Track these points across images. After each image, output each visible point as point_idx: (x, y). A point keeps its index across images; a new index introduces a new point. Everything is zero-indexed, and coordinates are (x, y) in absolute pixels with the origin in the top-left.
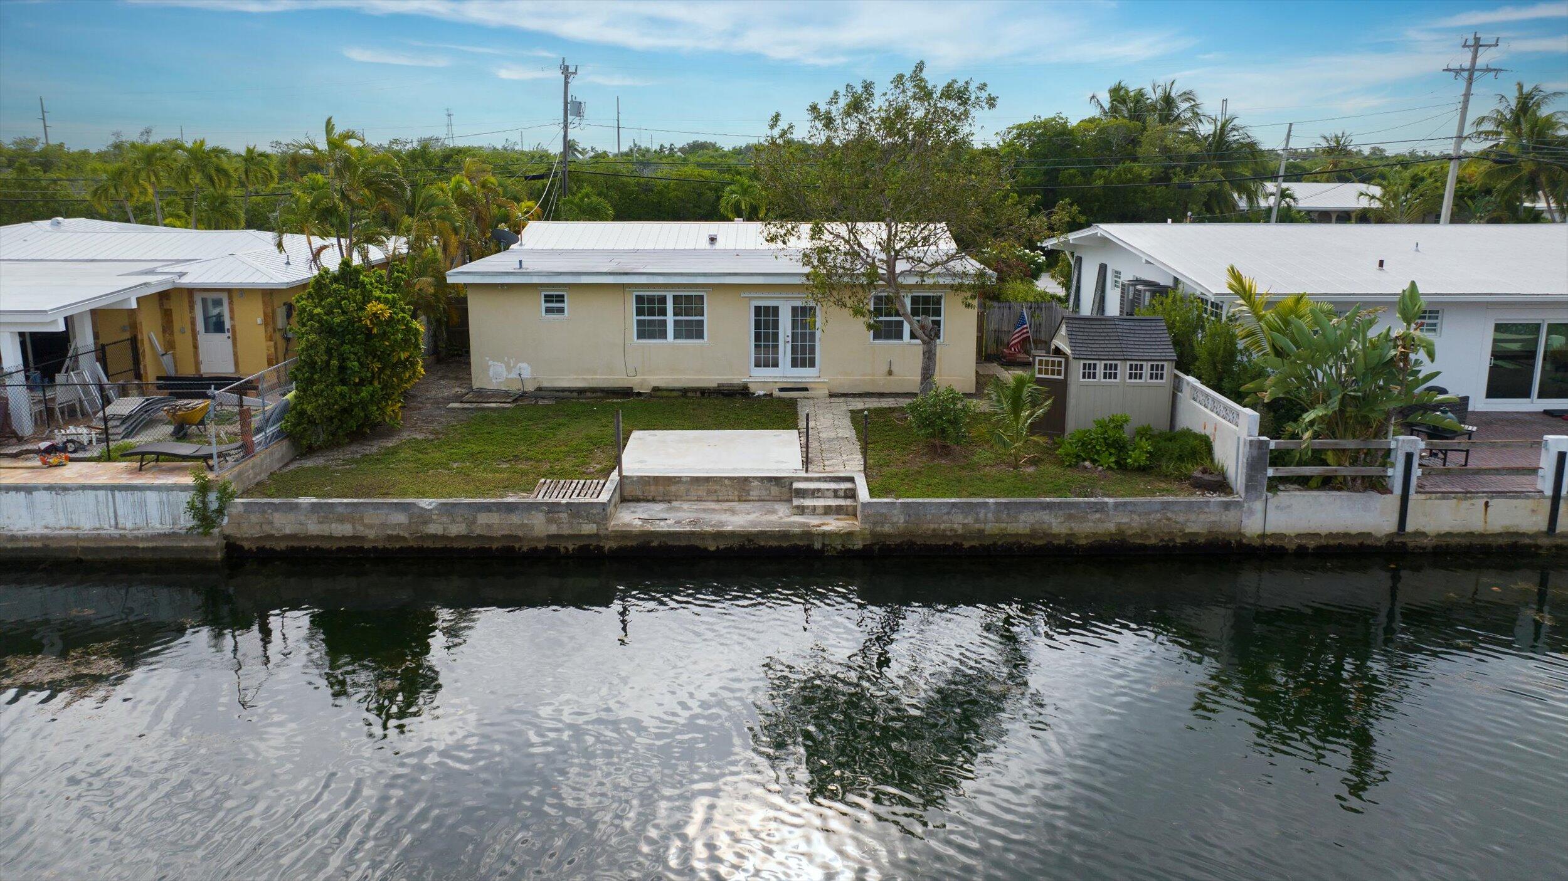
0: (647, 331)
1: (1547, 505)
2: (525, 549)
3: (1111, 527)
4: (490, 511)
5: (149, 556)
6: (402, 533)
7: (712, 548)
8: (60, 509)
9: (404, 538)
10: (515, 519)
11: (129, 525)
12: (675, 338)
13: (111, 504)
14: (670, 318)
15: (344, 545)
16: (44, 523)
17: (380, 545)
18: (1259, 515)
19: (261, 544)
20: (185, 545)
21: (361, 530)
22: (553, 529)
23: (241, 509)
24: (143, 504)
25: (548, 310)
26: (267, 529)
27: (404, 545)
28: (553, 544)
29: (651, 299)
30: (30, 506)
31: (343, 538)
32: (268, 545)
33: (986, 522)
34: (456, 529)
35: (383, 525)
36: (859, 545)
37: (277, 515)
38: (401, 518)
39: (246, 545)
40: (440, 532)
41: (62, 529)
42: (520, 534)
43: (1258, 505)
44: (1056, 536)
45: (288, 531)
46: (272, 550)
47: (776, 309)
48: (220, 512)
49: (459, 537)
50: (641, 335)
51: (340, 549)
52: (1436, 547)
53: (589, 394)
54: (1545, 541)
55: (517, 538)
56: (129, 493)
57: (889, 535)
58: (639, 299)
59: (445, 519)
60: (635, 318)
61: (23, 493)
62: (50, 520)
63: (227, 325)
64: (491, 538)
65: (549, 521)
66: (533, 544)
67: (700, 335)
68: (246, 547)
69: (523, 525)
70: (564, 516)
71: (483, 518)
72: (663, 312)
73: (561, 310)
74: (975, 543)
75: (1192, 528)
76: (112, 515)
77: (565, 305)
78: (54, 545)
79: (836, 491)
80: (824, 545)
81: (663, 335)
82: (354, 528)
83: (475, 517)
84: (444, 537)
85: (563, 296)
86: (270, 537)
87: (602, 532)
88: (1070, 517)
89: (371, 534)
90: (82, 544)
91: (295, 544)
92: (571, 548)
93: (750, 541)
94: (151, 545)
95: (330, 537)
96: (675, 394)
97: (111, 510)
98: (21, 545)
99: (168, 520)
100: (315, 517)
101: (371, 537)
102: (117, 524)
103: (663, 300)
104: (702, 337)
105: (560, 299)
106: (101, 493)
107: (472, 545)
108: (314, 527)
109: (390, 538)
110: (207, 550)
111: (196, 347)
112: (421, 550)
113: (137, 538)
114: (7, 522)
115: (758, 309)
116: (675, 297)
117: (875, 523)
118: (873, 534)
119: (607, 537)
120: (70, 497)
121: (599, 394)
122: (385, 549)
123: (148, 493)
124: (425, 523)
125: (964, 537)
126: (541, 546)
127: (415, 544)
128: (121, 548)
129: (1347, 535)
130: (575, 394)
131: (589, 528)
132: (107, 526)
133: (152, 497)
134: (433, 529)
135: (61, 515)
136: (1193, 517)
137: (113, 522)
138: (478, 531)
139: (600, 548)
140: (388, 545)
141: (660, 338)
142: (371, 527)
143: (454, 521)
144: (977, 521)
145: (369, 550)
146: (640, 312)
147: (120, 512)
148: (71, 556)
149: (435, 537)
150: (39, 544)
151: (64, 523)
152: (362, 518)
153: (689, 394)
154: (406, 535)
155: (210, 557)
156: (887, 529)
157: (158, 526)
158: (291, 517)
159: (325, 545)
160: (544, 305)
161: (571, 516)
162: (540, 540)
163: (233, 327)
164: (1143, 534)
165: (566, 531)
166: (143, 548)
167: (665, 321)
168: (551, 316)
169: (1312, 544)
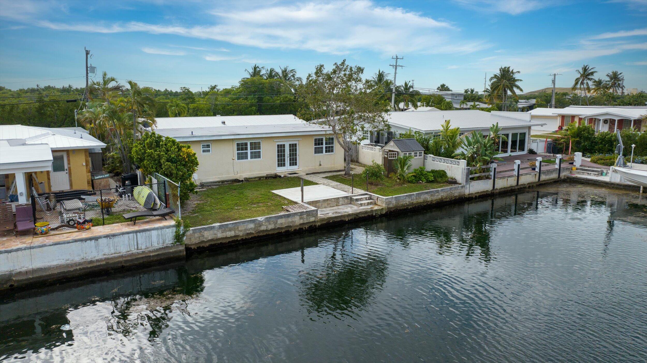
0: (242, 156)
1: (516, 178)
2: (293, 230)
3: (440, 197)
4: (282, 218)
5: (156, 258)
6: (252, 232)
7: (347, 220)
8: (111, 245)
9: (253, 233)
10: (290, 220)
11: (143, 247)
12: (251, 158)
13: (135, 239)
14: (249, 151)
15: (231, 240)
16: (103, 253)
17: (244, 238)
18: (468, 188)
19: (198, 246)
20: (171, 251)
21: (238, 233)
22: (302, 222)
23: (191, 232)
24: (150, 237)
25: (204, 151)
26: (202, 239)
27: (253, 236)
28: (301, 227)
29: (242, 144)
30: (97, 246)
31: (231, 237)
32: (201, 245)
33: (414, 200)
34: (271, 227)
35: (246, 230)
36: (384, 212)
37: (206, 232)
38: (252, 226)
39: (193, 247)
40: (265, 229)
41: (112, 254)
42: (291, 225)
43: (468, 186)
44: (428, 201)
45: (210, 238)
46: (203, 247)
47: (284, 145)
48: (184, 234)
49: (272, 230)
50: (239, 158)
51: (229, 242)
52: (499, 192)
53: (226, 183)
54: (516, 188)
55: (290, 226)
56: (144, 233)
57: (391, 208)
58: (238, 145)
59: (267, 224)
60: (237, 152)
61: (93, 241)
62: (106, 251)
63: (66, 167)
64: (282, 228)
65: (300, 219)
66: (295, 228)
67: (259, 157)
68: (193, 248)
69: (293, 221)
70: (305, 216)
71: (280, 221)
72: (246, 149)
73: (209, 151)
74: (411, 207)
75: (456, 195)
76: (136, 244)
77: (210, 149)
78: (111, 262)
80: (376, 214)
81: (246, 158)
82: (235, 232)
83: (277, 221)
84: (266, 231)
85: (209, 145)
86: (203, 242)
87: (316, 220)
88: (432, 195)
89: (241, 234)
90: (124, 259)
91: (213, 243)
92: (307, 227)
93: (357, 215)
94: (156, 253)
95: (226, 238)
96: (257, 179)
97: (135, 242)
98: (95, 264)
99: (161, 241)
100: (220, 231)
101: (241, 235)
102: (138, 247)
103: (246, 144)
105: (208, 146)
106: (131, 235)
107: (276, 232)
108: (220, 235)
109: (248, 234)
110: (180, 251)
112: (259, 237)
113: (150, 252)
114: (85, 255)
115: (278, 145)
116: (251, 143)
117: (388, 205)
118: (388, 208)
119: (318, 222)
120: (116, 239)
121: (229, 182)
122: (246, 239)
123: (153, 231)
124: (260, 226)
125: (408, 205)
126: (297, 228)
127: (256, 235)
128: (142, 258)
129: (484, 192)
130: (220, 183)
131: (312, 219)
132: (133, 249)
133: (154, 233)
134: (263, 228)
135: (112, 248)
136: (456, 191)
137: (136, 247)
138: (278, 226)
139: (315, 226)
140: (247, 237)
141: (245, 159)
142: (241, 231)
143: (270, 224)
144: (412, 200)
145: (240, 240)
146: (238, 149)
147: (139, 242)
148: (119, 265)
149: (263, 231)
150: (104, 263)
151: (113, 251)
152: (238, 228)
153: (262, 179)
154: (254, 232)
155: (181, 254)
156: (391, 206)
157: (156, 245)
158: (211, 232)
159: (224, 241)
160: (202, 149)
161: (307, 216)
162: (297, 226)
163: (70, 168)
164: (446, 198)
165: (306, 221)
166: (153, 256)
167: (247, 152)
168: (205, 153)
169: (477, 195)
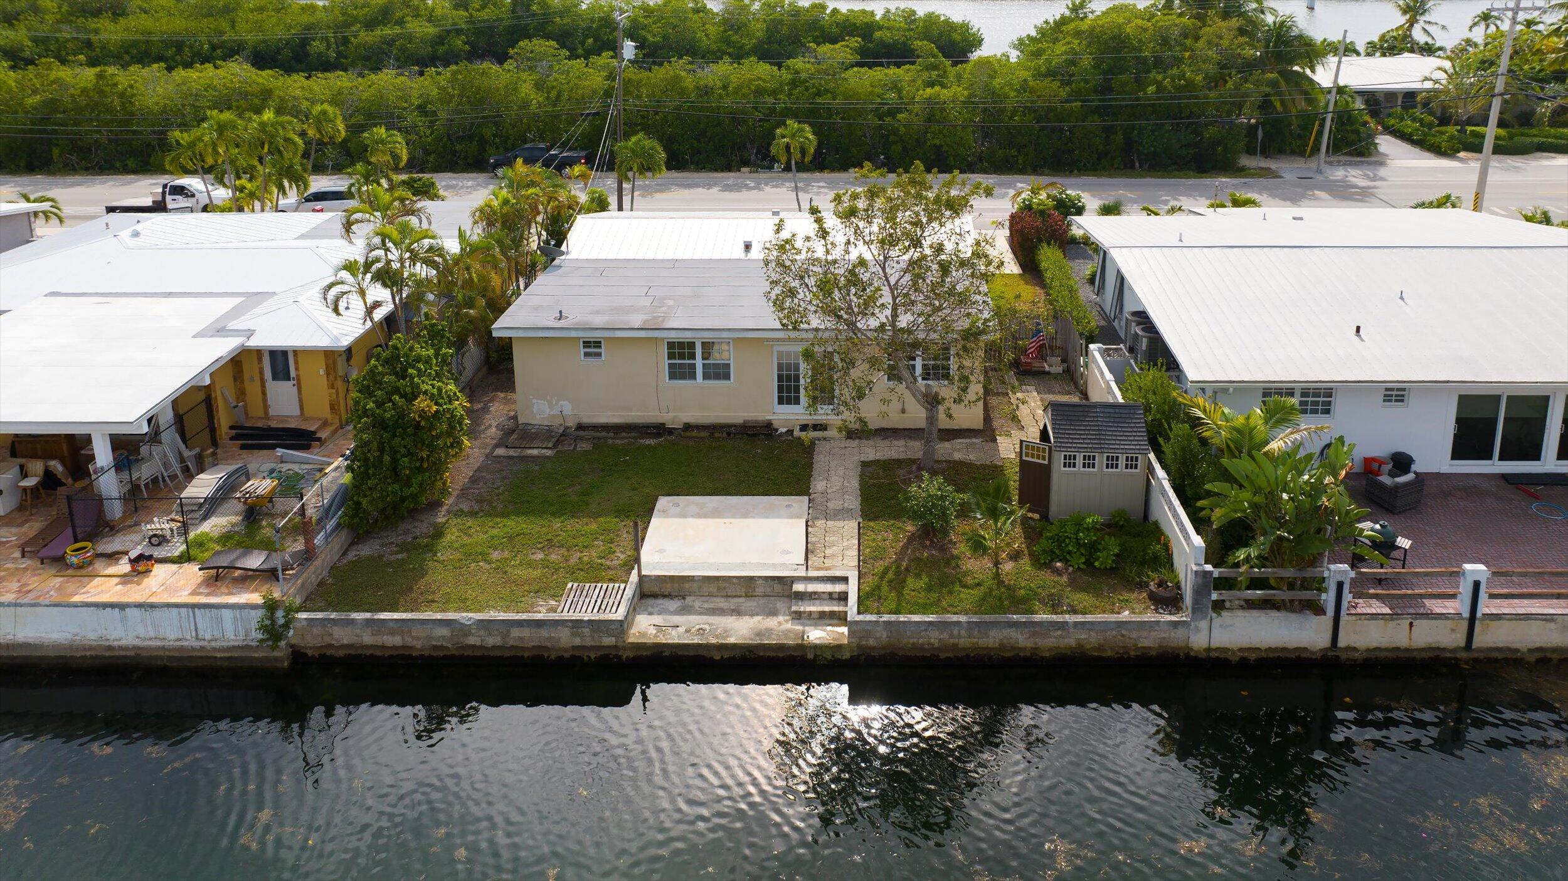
0: (676, 373)
1: (1465, 623)
2: (553, 657)
3: (1072, 642)
4: (522, 626)
5: (226, 664)
6: (444, 644)
7: (717, 658)
8: (149, 623)
9: (447, 648)
10: (544, 633)
11: (208, 637)
12: (704, 378)
13: (192, 619)
14: (699, 362)
15: (394, 653)
16: (135, 633)
17: (427, 653)
18: (1206, 632)
19: (323, 651)
20: (256, 655)
21: (409, 641)
22: (577, 641)
23: (305, 623)
24: (219, 620)
25: (586, 355)
26: (327, 640)
27: (449, 653)
28: (577, 653)
29: (681, 344)
30: (124, 620)
31: (394, 647)
32: (329, 653)
33: (959, 637)
34: (491, 641)
35: (429, 638)
36: (847, 655)
37: (335, 628)
38: (444, 632)
39: (310, 653)
40: (478, 643)
41: (151, 639)
42: (549, 645)
43: (1204, 624)
44: (1023, 649)
45: (345, 642)
46: (332, 656)
47: (797, 354)
48: (286, 626)
49: (494, 647)
50: (673, 376)
51: (391, 656)
52: (1366, 660)
53: (624, 434)
54: (1462, 655)
55: (546, 648)
56: (207, 611)
57: (874, 648)
58: (671, 345)
59: (482, 633)
60: (667, 362)
61: (117, 610)
62: (141, 631)
63: (293, 374)
64: (523, 649)
65: (573, 635)
66: (560, 654)
67: (727, 376)
68: (310, 655)
69: (550, 638)
70: (586, 631)
71: (515, 633)
72: (693, 356)
73: (599, 355)
74: (950, 655)
75: (1145, 643)
76: (193, 628)
77: (602, 350)
78: (144, 654)
79: (830, 594)
80: (816, 656)
81: (693, 376)
82: (403, 639)
83: (508, 631)
84: (481, 647)
85: (600, 342)
86: (330, 646)
87: (620, 644)
88: (1034, 634)
89: (418, 644)
90: (167, 653)
91: (353, 652)
92: (593, 656)
93: (750, 651)
94: (227, 655)
95: (383, 647)
97: (192, 624)
98: (116, 653)
99: (242, 633)
100: (369, 631)
101: (419, 647)
102: (197, 635)
103: (692, 345)
104: (729, 378)
105: (597, 343)
106: (184, 611)
107: (507, 654)
108: (368, 639)
109: (435, 647)
110: (276, 659)
111: (264, 393)
112: (462, 657)
113: (214, 649)
114: (105, 632)
115: (780, 364)
116: (703, 341)
117: (860, 638)
118: (859, 647)
119: (624, 648)
120: (157, 613)
121: (633, 434)
122: (430, 657)
123: (223, 610)
124: (466, 635)
125: (939, 649)
126: (567, 655)
127: (456, 653)
128: (201, 657)
129: (1284, 649)
130: (612, 434)
131: (608, 641)
132: (189, 637)
133: (227, 614)
134: (472, 641)
135: (150, 628)
136: (1145, 634)
137: (194, 634)
138: (511, 643)
139: (618, 657)
140: (433, 654)
141: (689, 379)
142: (418, 639)
143: (490, 634)
144: (951, 636)
145: (416, 658)
146: (671, 356)
147: (199, 626)
148: (159, 663)
149: (474, 646)
150: (132, 653)
151: (152, 634)
152: (410, 632)
154: (449, 646)
155: (278, 665)
156: (871, 642)
157: (233, 637)
158: (349, 629)
159: (378, 653)
160: (582, 351)
161: (593, 631)
162: (566, 650)
163: (298, 376)
164: (1101, 647)
165: (588, 642)
166: (221, 658)
167: (694, 364)
168: (590, 360)
169: (1253, 656)
